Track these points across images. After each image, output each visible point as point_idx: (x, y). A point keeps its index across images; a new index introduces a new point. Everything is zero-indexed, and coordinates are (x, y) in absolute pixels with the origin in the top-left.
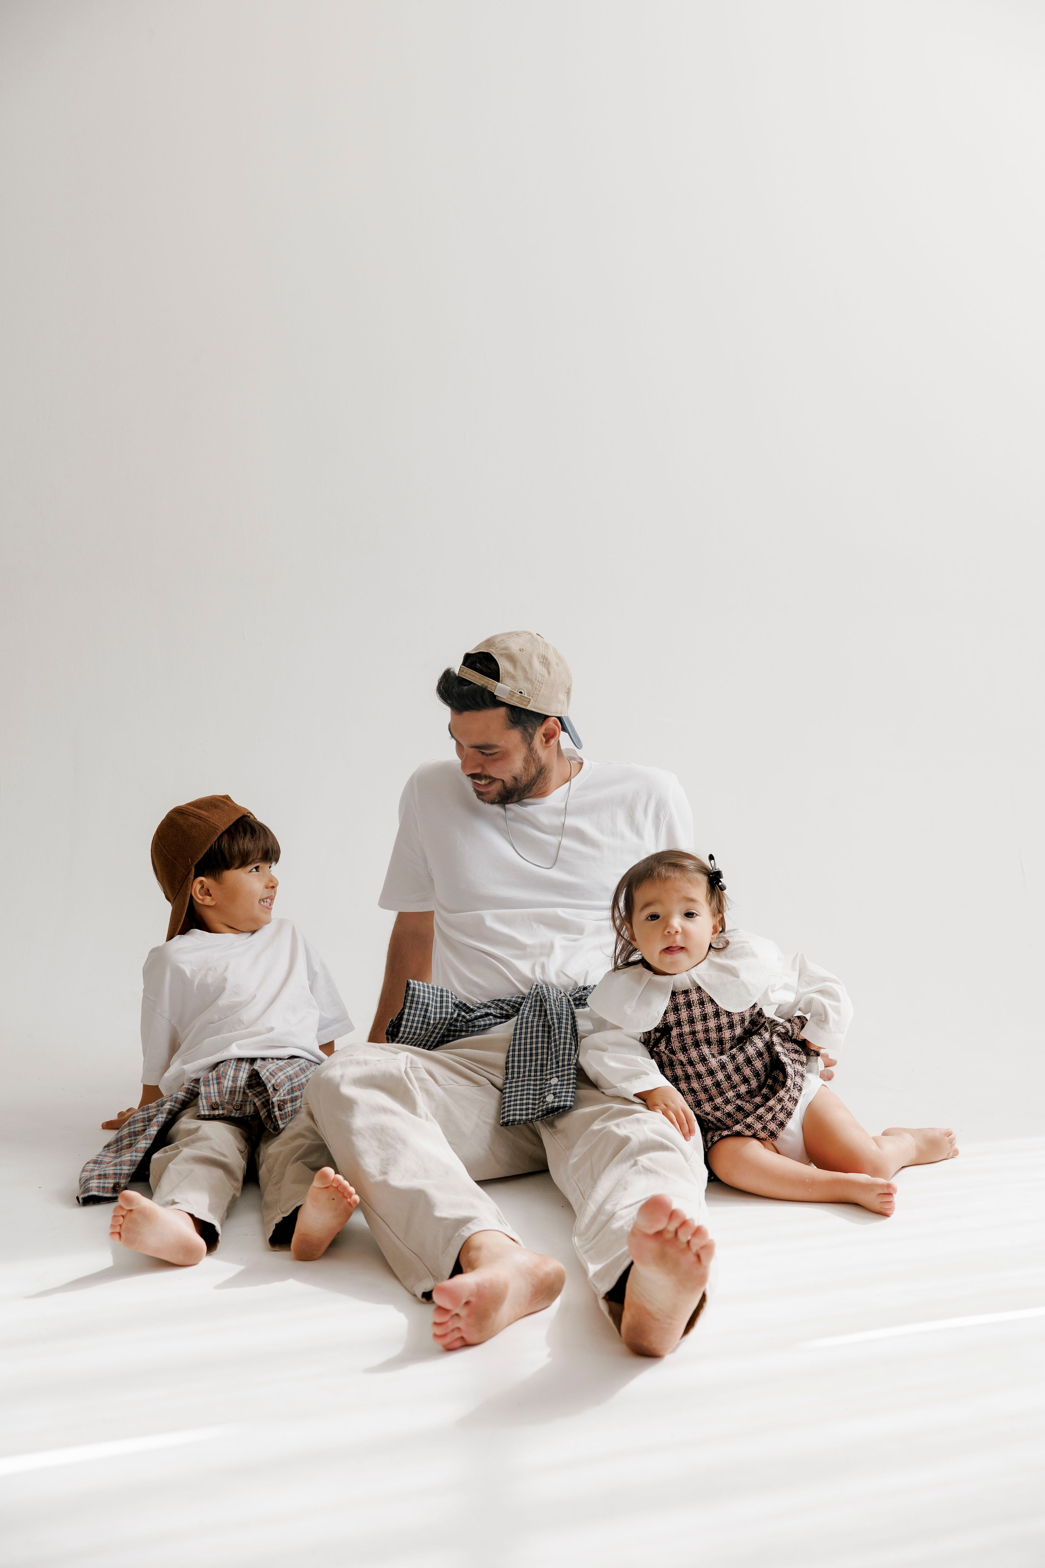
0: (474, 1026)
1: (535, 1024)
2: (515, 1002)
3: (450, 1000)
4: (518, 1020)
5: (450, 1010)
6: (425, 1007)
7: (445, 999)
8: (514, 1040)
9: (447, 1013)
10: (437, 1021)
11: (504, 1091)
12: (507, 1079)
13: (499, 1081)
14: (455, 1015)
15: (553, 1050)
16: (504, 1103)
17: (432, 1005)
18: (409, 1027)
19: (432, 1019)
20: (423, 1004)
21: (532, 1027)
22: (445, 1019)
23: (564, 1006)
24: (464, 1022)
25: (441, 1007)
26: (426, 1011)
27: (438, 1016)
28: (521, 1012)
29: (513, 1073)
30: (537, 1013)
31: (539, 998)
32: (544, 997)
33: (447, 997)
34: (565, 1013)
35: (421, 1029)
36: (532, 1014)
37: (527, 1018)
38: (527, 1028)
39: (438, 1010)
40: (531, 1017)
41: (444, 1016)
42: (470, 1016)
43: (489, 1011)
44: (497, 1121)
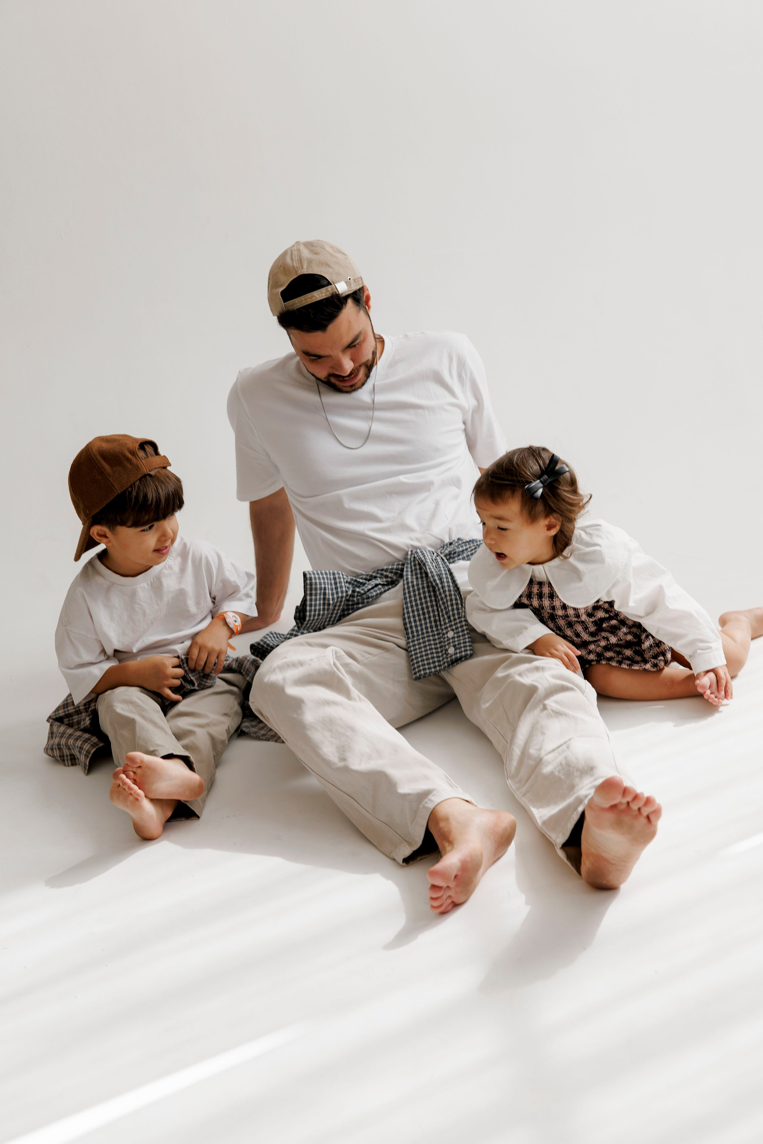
0: (368, 598)
1: (420, 586)
2: (397, 569)
3: (342, 580)
4: (404, 585)
5: (344, 589)
6: (322, 591)
7: (338, 580)
8: (406, 603)
9: (342, 592)
10: (336, 601)
11: (409, 650)
12: (409, 638)
13: (402, 642)
14: (350, 593)
15: (443, 607)
16: (412, 660)
17: (328, 588)
18: (313, 611)
19: (331, 599)
20: (321, 589)
21: (419, 589)
22: (342, 597)
23: (441, 566)
24: (359, 596)
25: (336, 588)
26: (325, 594)
27: (335, 596)
28: (405, 578)
29: (412, 632)
30: (419, 576)
31: (417, 562)
32: (422, 561)
33: (339, 578)
34: (443, 572)
35: (324, 610)
36: (414, 577)
37: (412, 582)
38: (414, 591)
39: (334, 591)
40: (415, 580)
41: (340, 595)
42: (363, 590)
43: (377, 582)
44: (410, 677)
